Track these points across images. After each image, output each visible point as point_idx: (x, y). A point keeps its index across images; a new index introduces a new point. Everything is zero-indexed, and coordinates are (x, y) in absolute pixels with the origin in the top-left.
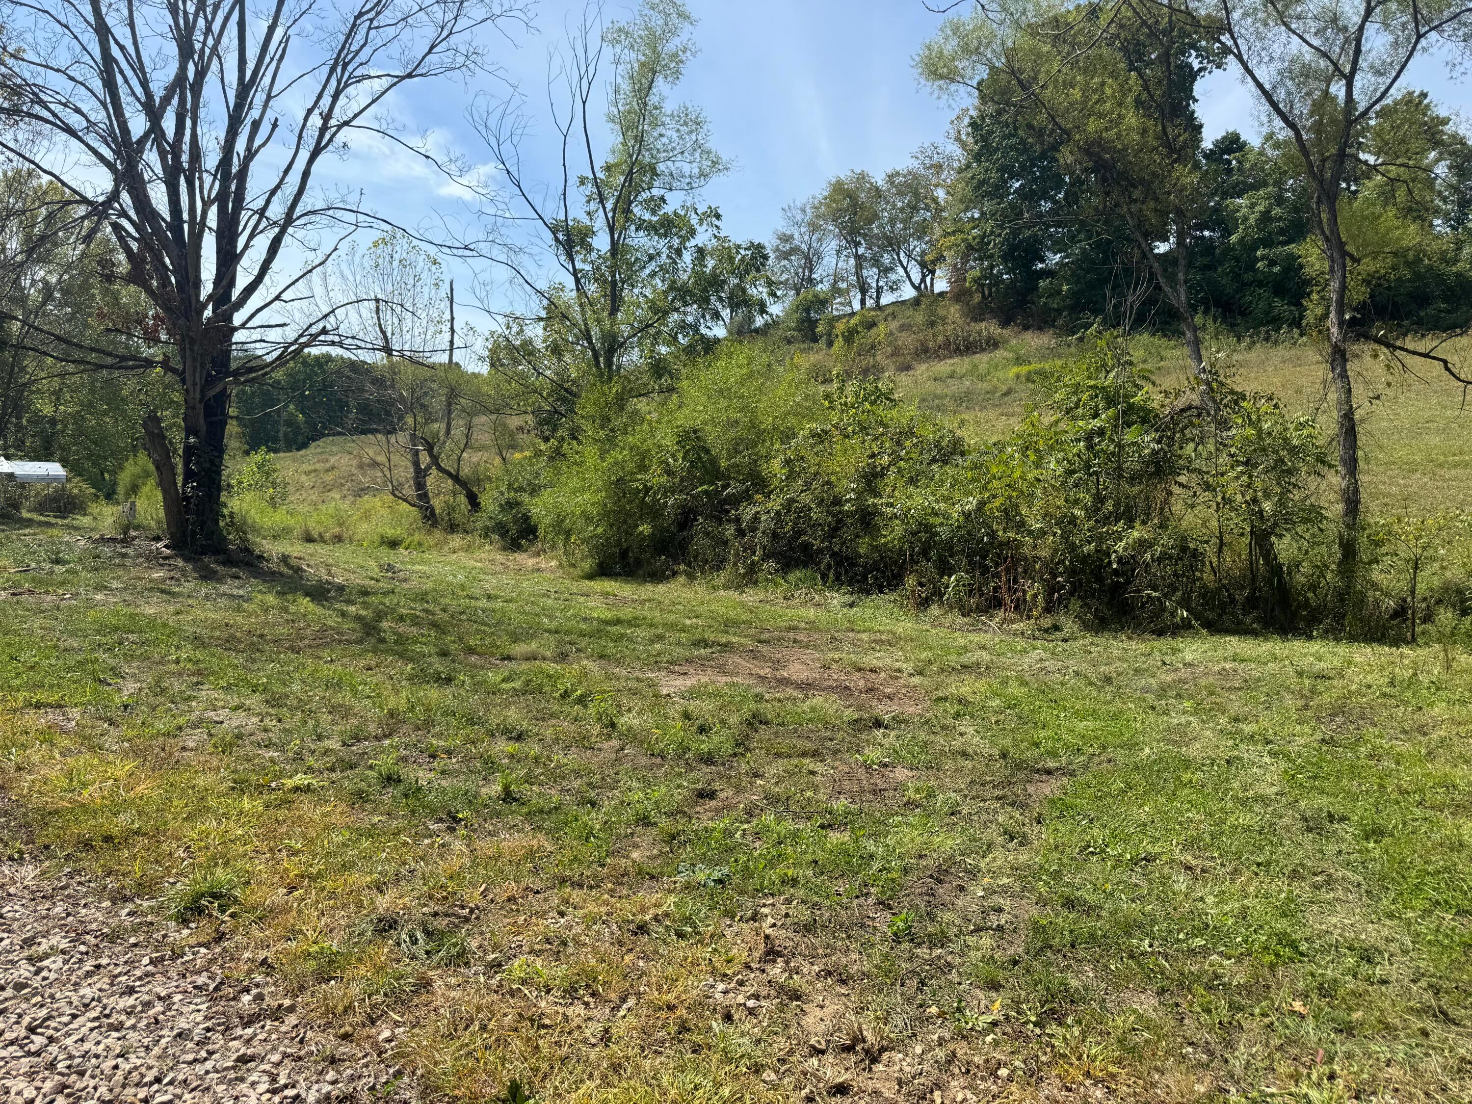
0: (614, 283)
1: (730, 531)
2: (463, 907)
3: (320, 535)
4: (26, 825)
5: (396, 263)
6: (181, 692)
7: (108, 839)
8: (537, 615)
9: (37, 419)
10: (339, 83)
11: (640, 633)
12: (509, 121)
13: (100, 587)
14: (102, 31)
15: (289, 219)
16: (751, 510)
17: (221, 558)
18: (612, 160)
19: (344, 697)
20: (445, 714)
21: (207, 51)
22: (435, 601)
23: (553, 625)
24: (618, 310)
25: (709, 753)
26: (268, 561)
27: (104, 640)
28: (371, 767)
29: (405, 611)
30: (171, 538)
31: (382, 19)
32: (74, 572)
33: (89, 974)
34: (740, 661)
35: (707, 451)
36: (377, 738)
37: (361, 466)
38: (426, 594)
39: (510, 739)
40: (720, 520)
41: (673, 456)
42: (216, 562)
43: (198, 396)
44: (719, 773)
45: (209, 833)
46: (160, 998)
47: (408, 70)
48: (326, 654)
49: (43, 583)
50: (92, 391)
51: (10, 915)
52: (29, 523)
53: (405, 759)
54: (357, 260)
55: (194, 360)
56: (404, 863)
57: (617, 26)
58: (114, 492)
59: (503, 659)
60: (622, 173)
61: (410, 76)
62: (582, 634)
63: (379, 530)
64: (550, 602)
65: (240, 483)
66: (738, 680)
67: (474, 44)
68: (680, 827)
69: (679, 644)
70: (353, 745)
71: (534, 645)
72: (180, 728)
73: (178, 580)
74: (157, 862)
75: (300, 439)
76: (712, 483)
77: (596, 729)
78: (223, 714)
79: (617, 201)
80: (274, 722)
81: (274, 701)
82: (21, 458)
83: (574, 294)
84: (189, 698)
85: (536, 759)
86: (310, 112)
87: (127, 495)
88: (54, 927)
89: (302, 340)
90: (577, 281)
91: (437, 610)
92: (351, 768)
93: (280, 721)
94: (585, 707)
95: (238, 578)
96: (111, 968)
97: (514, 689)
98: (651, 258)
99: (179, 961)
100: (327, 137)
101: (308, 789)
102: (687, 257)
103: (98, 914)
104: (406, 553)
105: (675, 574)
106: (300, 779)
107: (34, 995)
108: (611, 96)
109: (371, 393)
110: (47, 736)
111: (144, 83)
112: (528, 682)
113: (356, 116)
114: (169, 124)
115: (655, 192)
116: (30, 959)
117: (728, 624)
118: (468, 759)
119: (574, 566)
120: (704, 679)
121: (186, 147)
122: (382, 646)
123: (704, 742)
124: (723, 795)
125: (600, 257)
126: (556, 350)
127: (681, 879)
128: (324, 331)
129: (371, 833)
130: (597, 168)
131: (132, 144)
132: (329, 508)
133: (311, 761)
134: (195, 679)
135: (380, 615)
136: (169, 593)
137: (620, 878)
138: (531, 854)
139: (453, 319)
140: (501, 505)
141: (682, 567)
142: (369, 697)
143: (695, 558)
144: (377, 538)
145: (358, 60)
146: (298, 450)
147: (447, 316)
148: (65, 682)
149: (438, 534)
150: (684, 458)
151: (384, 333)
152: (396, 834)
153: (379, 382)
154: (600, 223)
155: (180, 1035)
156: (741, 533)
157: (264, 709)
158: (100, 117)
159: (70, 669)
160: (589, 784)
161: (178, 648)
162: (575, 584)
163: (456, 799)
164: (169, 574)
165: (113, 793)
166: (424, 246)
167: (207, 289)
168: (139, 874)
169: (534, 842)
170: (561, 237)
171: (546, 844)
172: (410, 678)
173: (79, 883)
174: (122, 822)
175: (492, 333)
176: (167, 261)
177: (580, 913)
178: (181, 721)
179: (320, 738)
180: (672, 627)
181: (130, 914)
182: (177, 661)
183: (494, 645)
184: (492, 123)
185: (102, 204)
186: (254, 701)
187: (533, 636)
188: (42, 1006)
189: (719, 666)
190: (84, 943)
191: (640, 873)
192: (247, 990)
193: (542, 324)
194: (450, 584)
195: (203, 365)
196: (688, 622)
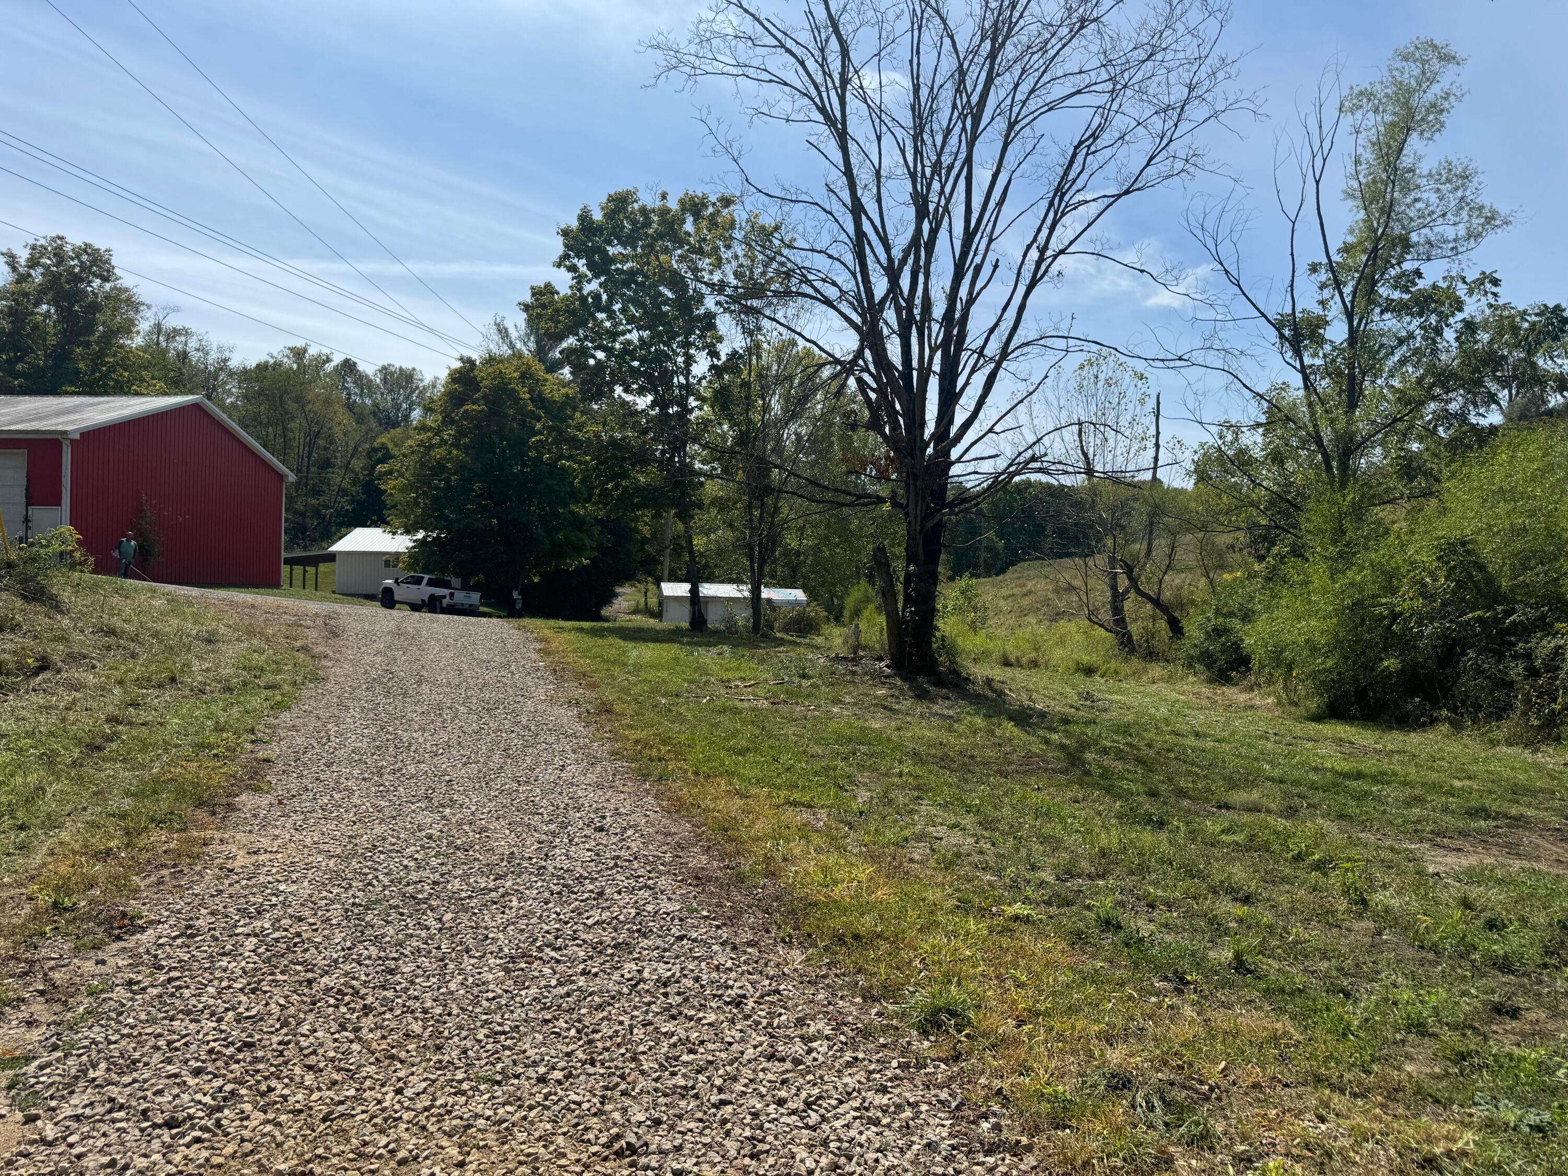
0: (1352, 377)
1: (1516, 670)
2: (1201, 1082)
3: (1017, 659)
4: (793, 912)
5: (1100, 384)
6: (905, 805)
7: (857, 937)
8: (1256, 759)
9: (787, 553)
10: (1056, 213)
11: (1391, 792)
12: (1227, 219)
13: (836, 701)
14: (857, 209)
15: (1004, 354)
16: (1548, 644)
17: (933, 679)
18: (1351, 239)
19: (1054, 828)
20: (1162, 861)
21: (941, 209)
22: (1138, 735)
23: (1276, 773)
24: (1356, 406)
25: (1506, 957)
26: (973, 684)
27: (841, 749)
28: (1089, 908)
29: (1108, 744)
30: (892, 659)
31: (1100, 143)
32: (816, 686)
33: (849, 1065)
34: (1539, 841)
35: (1482, 568)
36: (1089, 876)
37: (1057, 591)
38: (1128, 726)
39: (1235, 900)
40: (1500, 656)
41: (1432, 574)
42: (929, 682)
43: (918, 528)
44: (1522, 986)
45: (940, 949)
46: (909, 1104)
47: (1125, 188)
48: (1032, 780)
49: (794, 695)
50: (828, 526)
51: (785, 993)
52: (781, 642)
53: (1122, 904)
54: (1061, 385)
55: (917, 493)
56: (1133, 1019)
57: (1356, 90)
58: (841, 615)
59: (1220, 807)
60: (1364, 251)
61: (1127, 192)
62: (1314, 787)
63: (1075, 656)
64: (1270, 745)
65: (945, 607)
66: (1542, 866)
67: (1194, 147)
68: (1473, 1047)
69: (1445, 810)
70: (1066, 880)
71: (1255, 795)
72: (906, 840)
73: (897, 698)
74: (898, 969)
75: (999, 564)
76: (1488, 608)
77: (1342, 905)
78: (941, 831)
79: (1358, 283)
80: (988, 846)
81: (987, 824)
82: (774, 586)
83: (1301, 393)
84: (912, 812)
85: (1271, 928)
86: (1029, 247)
87: (852, 618)
88: (819, 1013)
89: (1012, 469)
90: (1306, 378)
91: (1142, 745)
92: (1068, 905)
93: (993, 845)
94: (1325, 874)
95: (948, 698)
96: (866, 1063)
97: (1237, 843)
98: (1401, 342)
99: (923, 1071)
100: (1043, 268)
101: (1027, 920)
102: (1449, 335)
103: (853, 1008)
104: (1102, 681)
105: (1433, 721)
106: (1018, 908)
107: (809, 1073)
108: (1351, 169)
109: (1070, 517)
110: (805, 832)
111: (887, 248)
112: (1252, 837)
113: (1071, 243)
114: (905, 282)
115: (1408, 266)
116: (802, 1037)
117: (1517, 792)
118: (1189, 914)
119: (1296, 705)
120: (1489, 860)
121: (918, 301)
122: (1088, 779)
123: (1496, 942)
124: (1532, 1016)
125: (1335, 349)
126: (1277, 458)
127: (1480, 1113)
128: (1033, 459)
129: (1094, 978)
130: (1332, 251)
131: (874, 305)
132: (1026, 632)
133: (1029, 891)
134: (916, 794)
135: (1084, 746)
136: (890, 710)
137: (1393, 1093)
138: (1275, 1039)
139: (1158, 433)
140: (1207, 633)
141: (1445, 712)
142: (1077, 831)
143: (1463, 703)
144: (1071, 664)
145: (1075, 188)
146: (997, 575)
147: (1153, 431)
148: (813, 785)
149: (1136, 663)
150: (1447, 578)
151: (1085, 455)
152: (1122, 984)
153: (1079, 505)
154: (1335, 309)
155: (929, 1145)
156: (1533, 673)
157: (980, 831)
158: (850, 286)
159: (816, 774)
160: (1340, 970)
161: (900, 762)
162: (1299, 726)
163: (1183, 957)
164: (890, 692)
165: (858, 896)
166: (1131, 362)
167: (930, 428)
168: (884, 977)
169: (1279, 1025)
170: (1287, 332)
171: (1292, 1030)
172: (1119, 816)
173: (836, 975)
174: (867, 923)
175: (1202, 445)
176: (898, 407)
177: (1346, 1123)
178: (907, 833)
179: (1033, 868)
180: (1435, 787)
181: (879, 1014)
182: (900, 775)
183: (1208, 790)
184: (1209, 225)
185: (850, 362)
186: (968, 821)
187: (1253, 784)
188: (814, 1085)
189: (1509, 845)
190: (843, 1033)
191: (1418, 1091)
192: (985, 1117)
193: (1261, 430)
194: (1152, 717)
195: (924, 498)
196: (1457, 784)
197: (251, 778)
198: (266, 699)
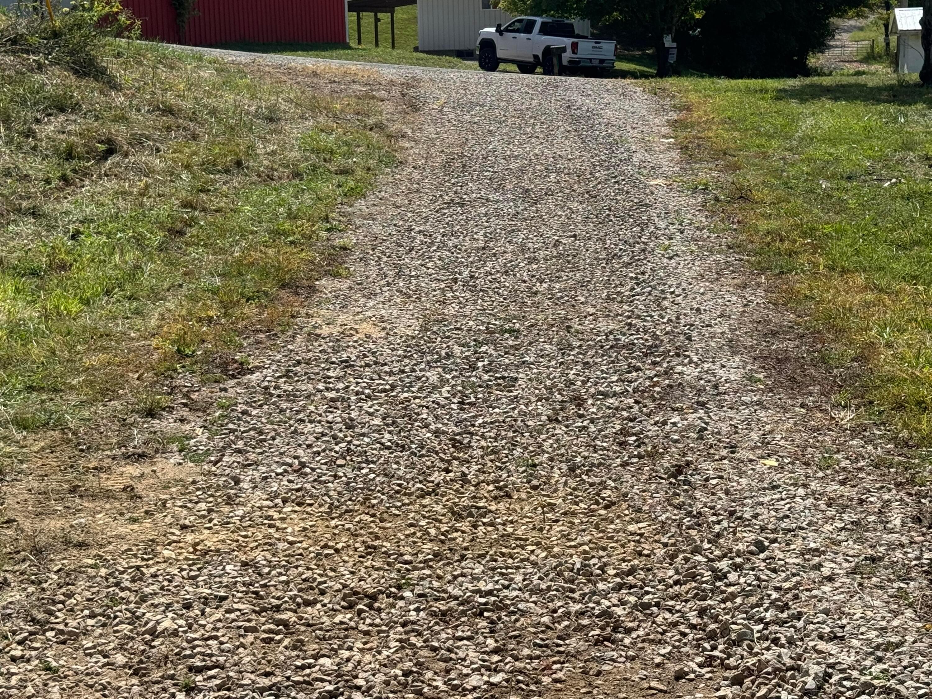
197: (329, 265)
198: (339, 186)
